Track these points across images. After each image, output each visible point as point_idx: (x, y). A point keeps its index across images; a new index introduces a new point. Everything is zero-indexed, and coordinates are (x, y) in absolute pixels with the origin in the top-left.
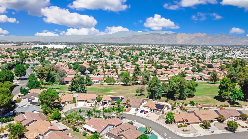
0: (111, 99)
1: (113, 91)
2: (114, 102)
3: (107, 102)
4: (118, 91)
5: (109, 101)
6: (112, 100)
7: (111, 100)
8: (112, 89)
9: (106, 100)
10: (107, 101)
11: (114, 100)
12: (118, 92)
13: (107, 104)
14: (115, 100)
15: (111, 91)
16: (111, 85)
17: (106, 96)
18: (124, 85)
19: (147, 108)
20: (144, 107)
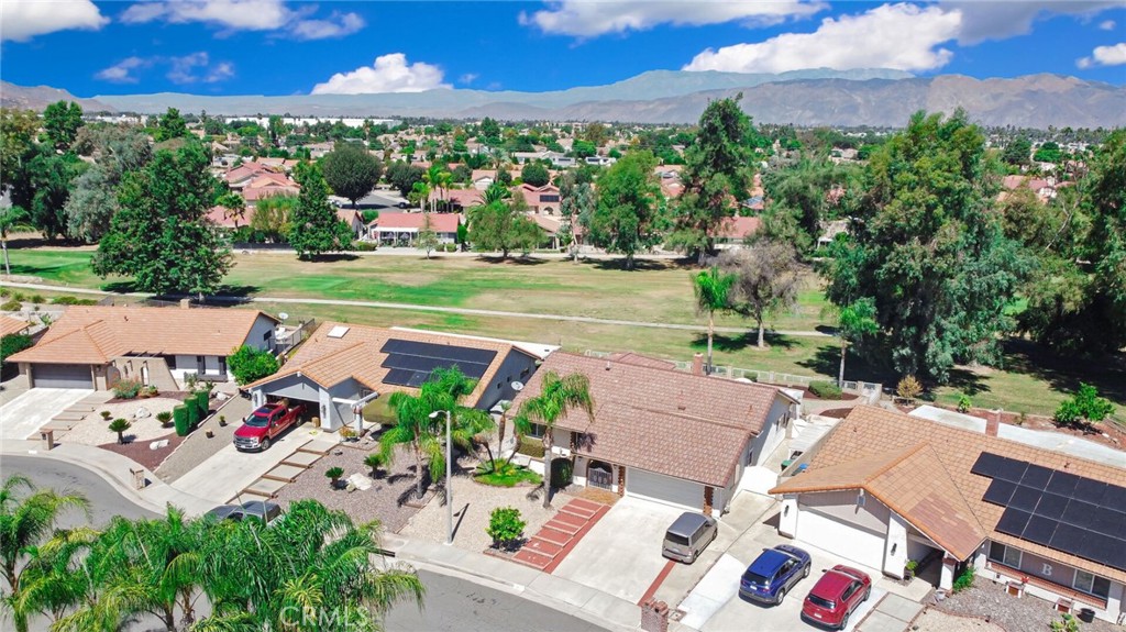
0: (385, 364)
1: (489, 298)
5: (354, 387)
6: (386, 381)
8: (491, 286)
9: (305, 380)
10: (316, 386)
13: (326, 422)
15: (469, 301)
16: (501, 265)
17: (339, 330)
18: (607, 265)
19: (846, 511)
20: (806, 500)
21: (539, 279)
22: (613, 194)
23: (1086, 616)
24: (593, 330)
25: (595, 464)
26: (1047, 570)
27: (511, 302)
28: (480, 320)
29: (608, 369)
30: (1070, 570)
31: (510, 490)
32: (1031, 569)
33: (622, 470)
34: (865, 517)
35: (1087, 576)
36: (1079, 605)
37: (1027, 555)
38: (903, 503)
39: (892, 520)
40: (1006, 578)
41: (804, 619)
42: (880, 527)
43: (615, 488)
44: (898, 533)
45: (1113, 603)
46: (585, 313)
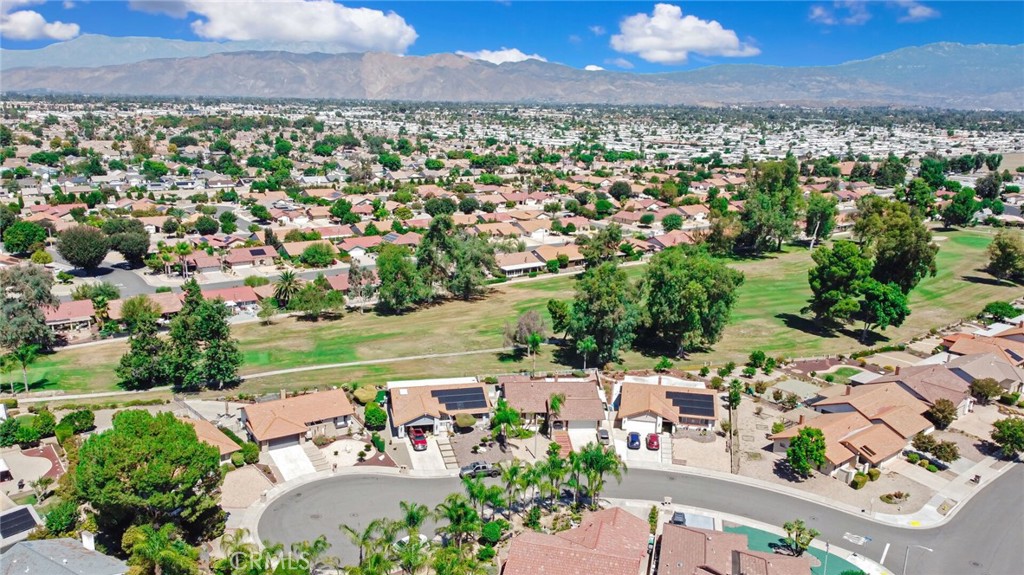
2: (464, 414)
3: (436, 423)
4: (391, 346)
8: (351, 341)
10: (433, 418)
15: (358, 354)
19: (643, 418)
20: (630, 417)
21: (366, 331)
23: (705, 430)
25: (556, 422)
26: (693, 421)
30: (698, 419)
31: (532, 438)
32: (689, 422)
33: (567, 422)
34: (650, 418)
35: (702, 420)
36: (702, 429)
37: (688, 418)
38: (659, 411)
39: (656, 417)
40: (684, 426)
41: (649, 449)
42: (654, 419)
43: (564, 429)
44: (660, 421)
45: (710, 425)
46: (428, 351)
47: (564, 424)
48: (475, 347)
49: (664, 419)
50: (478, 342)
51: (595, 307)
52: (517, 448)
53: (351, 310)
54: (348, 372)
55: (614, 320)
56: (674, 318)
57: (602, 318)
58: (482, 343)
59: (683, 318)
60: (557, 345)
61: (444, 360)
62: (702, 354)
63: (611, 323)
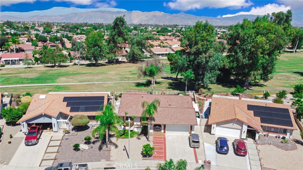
0: (67, 106)
1: (63, 79)
2: (81, 115)
3: (54, 121)
4: (80, 78)
5: (62, 116)
6: (71, 111)
7: (67, 110)
8: (60, 75)
9: (46, 116)
10: (50, 117)
11: (82, 111)
12: (81, 82)
13: (55, 129)
14: (87, 110)
15: (57, 81)
16: (55, 68)
17: (43, 96)
18: (89, 65)
19: (230, 125)
20: (218, 124)
21: (73, 71)
22: (91, 44)
23: (284, 138)
24: (106, 85)
25: (155, 125)
26: (273, 130)
27: (71, 80)
28: (67, 86)
29: (142, 97)
30: (278, 128)
31: (133, 138)
32: (269, 130)
33: (165, 126)
36: (281, 136)
37: (268, 127)
38: (244, 120)
39: (244, 125)
43: (162, 131)
44: (245, 128)
45: (288, 134)
46: (98, 81)
47: (163, 127)
48: (126, 80)
49: (249, 126)
50: (129, 78)
51: (194, 50)
52: (116, 146)
53: (75, 64)
54: (41, 88)
55: (206, 58)
56: (246, 61)
57: (198, 57)
58: (131, 78)
59: (251, 61)
60: (172, 80)
61: (104, 85)
62: (259, 87)
63: (204, 60)
